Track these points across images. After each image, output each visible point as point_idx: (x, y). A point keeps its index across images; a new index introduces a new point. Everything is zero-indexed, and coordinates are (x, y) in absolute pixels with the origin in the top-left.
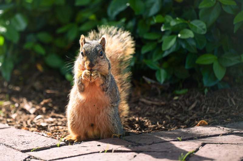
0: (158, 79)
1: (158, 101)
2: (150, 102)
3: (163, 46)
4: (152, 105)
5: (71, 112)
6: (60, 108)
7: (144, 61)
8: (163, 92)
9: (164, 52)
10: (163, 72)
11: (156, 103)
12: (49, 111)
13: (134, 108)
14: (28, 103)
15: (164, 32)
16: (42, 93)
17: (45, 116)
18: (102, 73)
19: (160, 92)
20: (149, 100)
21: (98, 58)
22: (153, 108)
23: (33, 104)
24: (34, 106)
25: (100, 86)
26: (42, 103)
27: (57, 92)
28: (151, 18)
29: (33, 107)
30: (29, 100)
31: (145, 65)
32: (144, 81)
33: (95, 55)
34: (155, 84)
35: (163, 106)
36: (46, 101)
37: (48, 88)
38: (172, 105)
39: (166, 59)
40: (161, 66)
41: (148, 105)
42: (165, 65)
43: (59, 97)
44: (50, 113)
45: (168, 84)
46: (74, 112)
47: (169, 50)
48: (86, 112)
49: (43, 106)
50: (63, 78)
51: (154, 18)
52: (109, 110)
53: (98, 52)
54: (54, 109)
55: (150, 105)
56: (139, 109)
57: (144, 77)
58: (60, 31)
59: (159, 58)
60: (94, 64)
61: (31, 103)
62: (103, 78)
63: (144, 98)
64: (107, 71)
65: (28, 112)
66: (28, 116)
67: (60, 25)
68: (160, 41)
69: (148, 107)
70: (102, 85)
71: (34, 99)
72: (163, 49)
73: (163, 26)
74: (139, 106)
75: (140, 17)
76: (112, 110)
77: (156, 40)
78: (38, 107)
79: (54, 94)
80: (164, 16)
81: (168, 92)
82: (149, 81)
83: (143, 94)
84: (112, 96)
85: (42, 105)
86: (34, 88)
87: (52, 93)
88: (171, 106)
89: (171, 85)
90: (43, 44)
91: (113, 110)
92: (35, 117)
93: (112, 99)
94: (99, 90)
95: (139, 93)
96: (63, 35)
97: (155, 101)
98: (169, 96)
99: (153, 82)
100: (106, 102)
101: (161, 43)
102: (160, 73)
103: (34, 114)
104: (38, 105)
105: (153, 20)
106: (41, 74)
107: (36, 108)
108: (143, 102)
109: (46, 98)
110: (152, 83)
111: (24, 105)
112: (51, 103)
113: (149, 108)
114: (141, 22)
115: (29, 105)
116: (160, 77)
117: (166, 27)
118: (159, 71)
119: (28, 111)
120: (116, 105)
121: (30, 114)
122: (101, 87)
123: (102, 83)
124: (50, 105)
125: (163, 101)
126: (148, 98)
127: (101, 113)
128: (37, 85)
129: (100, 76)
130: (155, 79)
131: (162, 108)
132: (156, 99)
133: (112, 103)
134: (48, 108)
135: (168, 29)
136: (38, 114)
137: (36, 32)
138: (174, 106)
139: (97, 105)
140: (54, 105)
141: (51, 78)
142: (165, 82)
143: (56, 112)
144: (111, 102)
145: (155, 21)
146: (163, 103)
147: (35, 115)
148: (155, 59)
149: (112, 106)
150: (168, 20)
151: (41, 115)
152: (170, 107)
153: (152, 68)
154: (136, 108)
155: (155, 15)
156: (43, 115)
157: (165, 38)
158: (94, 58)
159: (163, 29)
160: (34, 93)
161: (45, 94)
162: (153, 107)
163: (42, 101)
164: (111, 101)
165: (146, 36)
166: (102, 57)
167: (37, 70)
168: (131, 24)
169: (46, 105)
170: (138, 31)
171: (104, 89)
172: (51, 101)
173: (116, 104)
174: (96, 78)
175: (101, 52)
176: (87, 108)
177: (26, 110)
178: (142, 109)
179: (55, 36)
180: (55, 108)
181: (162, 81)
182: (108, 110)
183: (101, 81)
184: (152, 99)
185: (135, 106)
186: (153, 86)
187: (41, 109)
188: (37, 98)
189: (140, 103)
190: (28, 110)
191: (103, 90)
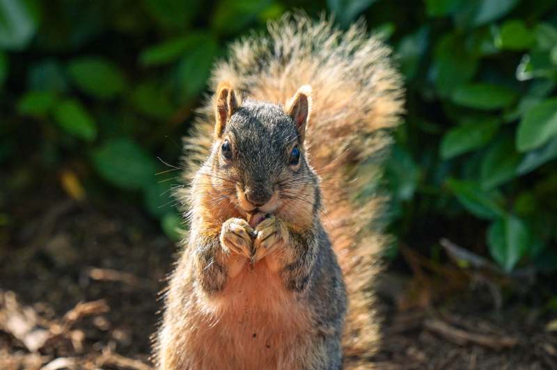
0: (496, 252)
1: (490, 334)
2: (460, 335)
3: (521, 132)
4: (470, 345)
5: (172, 358)
6: (135, 337)
7: (450, 184)
8: (511, 299)
9: (522, 156)
10: (514, 229)
11: (482, 339)
12: (97, 346)
13: (403, 352)
14: (22, 313)
15: (529, 83)
16: (76, 278)
17: (80, 363)
18: (294, 227)
19: (499, 301)
20: (459, 327)
21: (285, 171)
22: (473, 358)
23: (41, 314)
24: (44, 322)
25: (280, 272)
26: (72, 315)
27: (127, 278)
28: (484, 31)
29: (38, 327)
30: (26, 300)
31: (453, 200)
32: (444, 257)
33: (276, 161)
34: (482, 270)
35: (506, 350)
36: (85, 308)
37: (97, 264)
38: (542, 349)
39: (529, 180)
40: (509, 207)
41: (453, 344)
42: (524, 202)
43: (135, 299)
44: (100, 352)
45: (530, 273)
46: (182, 359)
47: (541, 150)
48: (225, 356)
49: (74, 326)
50: (154, 227)
51: (493, 29)
52: (310, 353)
53: (284, 149)
54: (114, 340)
55: (461, 347)
56: (421, 356)
57: (445, 243)
58: (153, 56)
59: (503, 176)
60: (271, 191)
61: (30, 313)
62: (296, 243)
63: (442, 318)
64: (308, 218)
65: (19, 345)
66: (18, 357)
67: (154, 36)
68: (510, 117)
69: (452, 353)
70: (290, 267)
71: (44, 298)
72: (522, 146)
73: (526, 60)
74: (421, 347)
75: (445, 25)
76: (319, 351)
77: (497, 113)
78: (57, 329)
79: (117, 284)
80: (530, 26)
81: (528, 302)
82: (462, 257)
83: (436, 304)
84: (320, 302)
85: (71, 321)
86: (45, 260)
87: (109, 282)
88: (537, 352)
89: (540, 276)
90: (87, 101)
91: (323, 350)
92: (44, 365)
93: (317, 311)
94: (275, 283)
95: (424, 300)
96: (164, 71)
97: (482, 333)
98: (533, 315)
99: (478, 261)
100: (296, 325)
101: (515, 124)
102: (503, 233)
103: (41, 351)
104: (58, 324)
105: (491, 40)
106: (77, 210)
107: (51, 334)
108: (436, 334)
109: (89, 299)
110: (472, 268)
111: (8, 318)
112: (104, 315)
113: (457, 357)
114: (445, 42)
115: (25, 319)
116: (504, 247)
117: (535, 65)
118: (502, 223)
119: (21, 342)
120: (332, 329)
121: (26, 351)
122: (286, 274)
123: (290, 261)
124: (101, 322)
125: (510, 333)
126: (456, 319)
127: (279, 364)
128: (59, 246)
129: (286, 236)
130: (485, 253)
131: (503, 358)
132: (484, 326)
133: (320, 323)
134: (92, 334)
135: (541, 73)
136: (56, 356)
137: (65, 57)
138: (547, 354)
139: (265, 335)
140: (115, 325)
141: (110, 227)
142: (518, 266)
143: (122, 351)
144: (316, 322)
145: (499, 42)
146: (508, 341)
147: (46, 358)
148: (491, 181)
149: (321, 334)
150: (543, 43)
151: (66, 356)
152: (534, 358)
153: (478, 211)
154: (411, 351)
155: (500, 21)
156: (74, 359)
157: (529, 107)
158: (271, 172)
159: (523, 74)
160: (44, 276)
161: (84, 282)
162: (470, 352)
163: (72, 306)
164: (313, 318)
165: (463, 97)
166: (298, 167)
167: (62, 194)
168: (412, 47)
169: (84, 322)
170: (434, 74)
171: (294, 282)
172: (106, 309)
173: (334, 326)
174: (272, 246)
175: (294, 151)
176: (229, 345)
177: (14, 337)
178: (431, 356)
179: (135, 73)
180: (119, 335)
181: (510, 259)
182: (304, 353)
183: (290, 255)
184: (468, 323)
185: (407, 347)
186: (477, 278)
187: (67, 336)
188: (55, 296)
189: (425, 337)
190: (21, 338)
191: (291, 286)
